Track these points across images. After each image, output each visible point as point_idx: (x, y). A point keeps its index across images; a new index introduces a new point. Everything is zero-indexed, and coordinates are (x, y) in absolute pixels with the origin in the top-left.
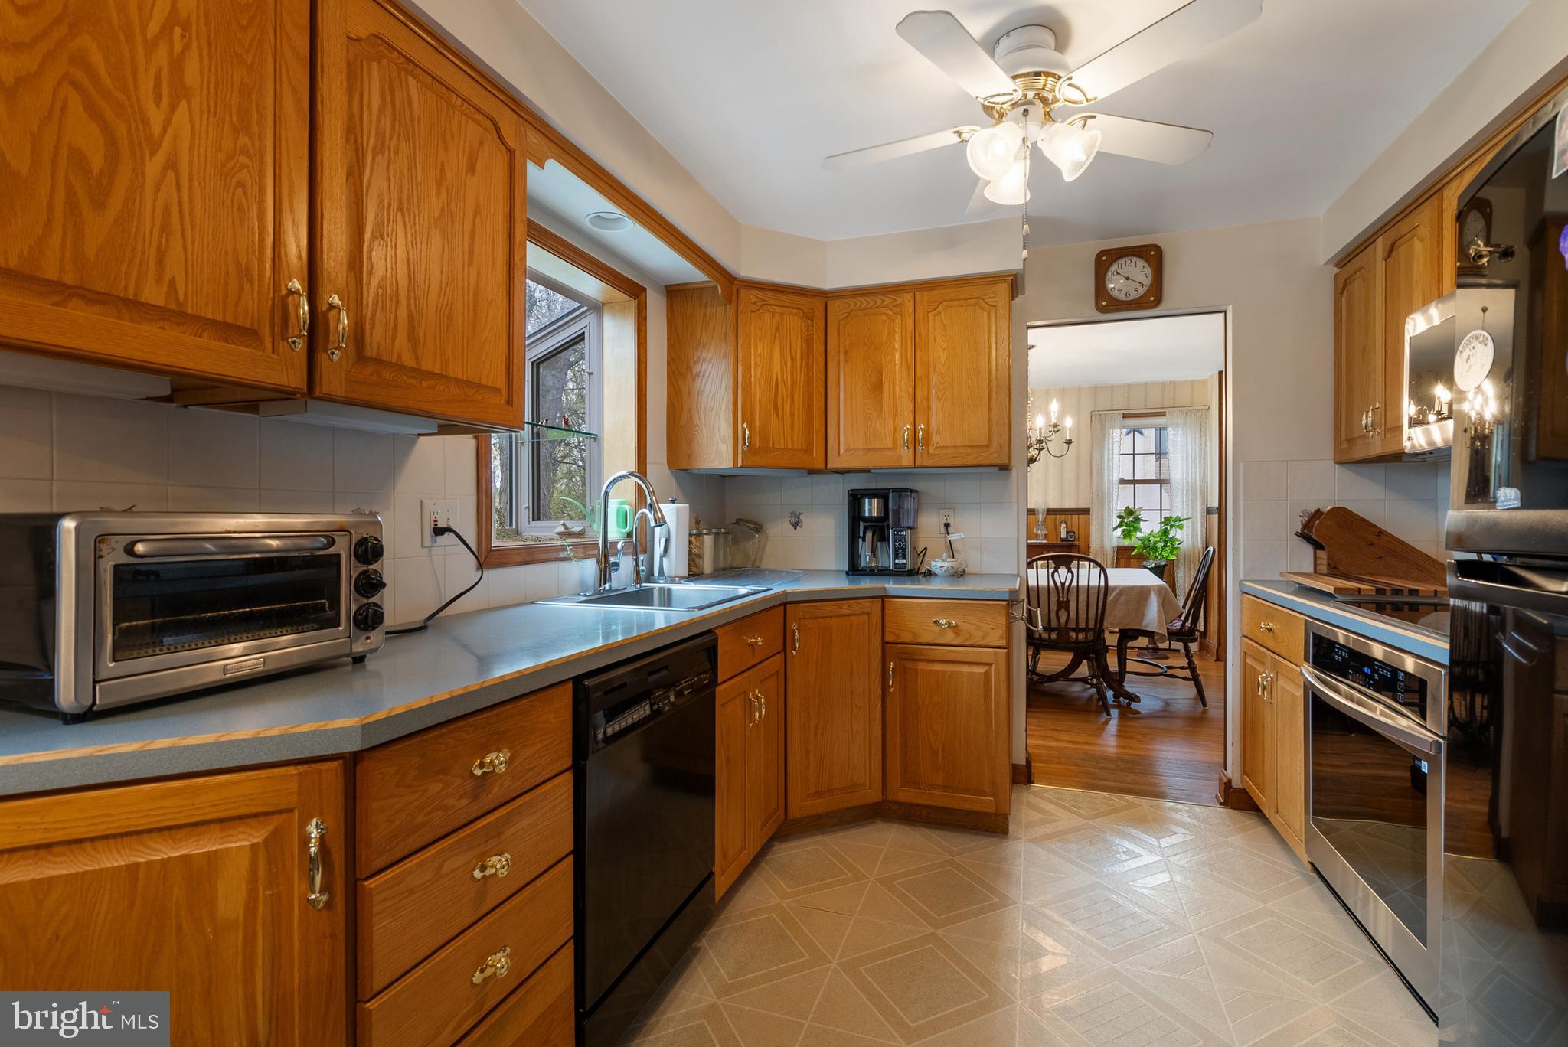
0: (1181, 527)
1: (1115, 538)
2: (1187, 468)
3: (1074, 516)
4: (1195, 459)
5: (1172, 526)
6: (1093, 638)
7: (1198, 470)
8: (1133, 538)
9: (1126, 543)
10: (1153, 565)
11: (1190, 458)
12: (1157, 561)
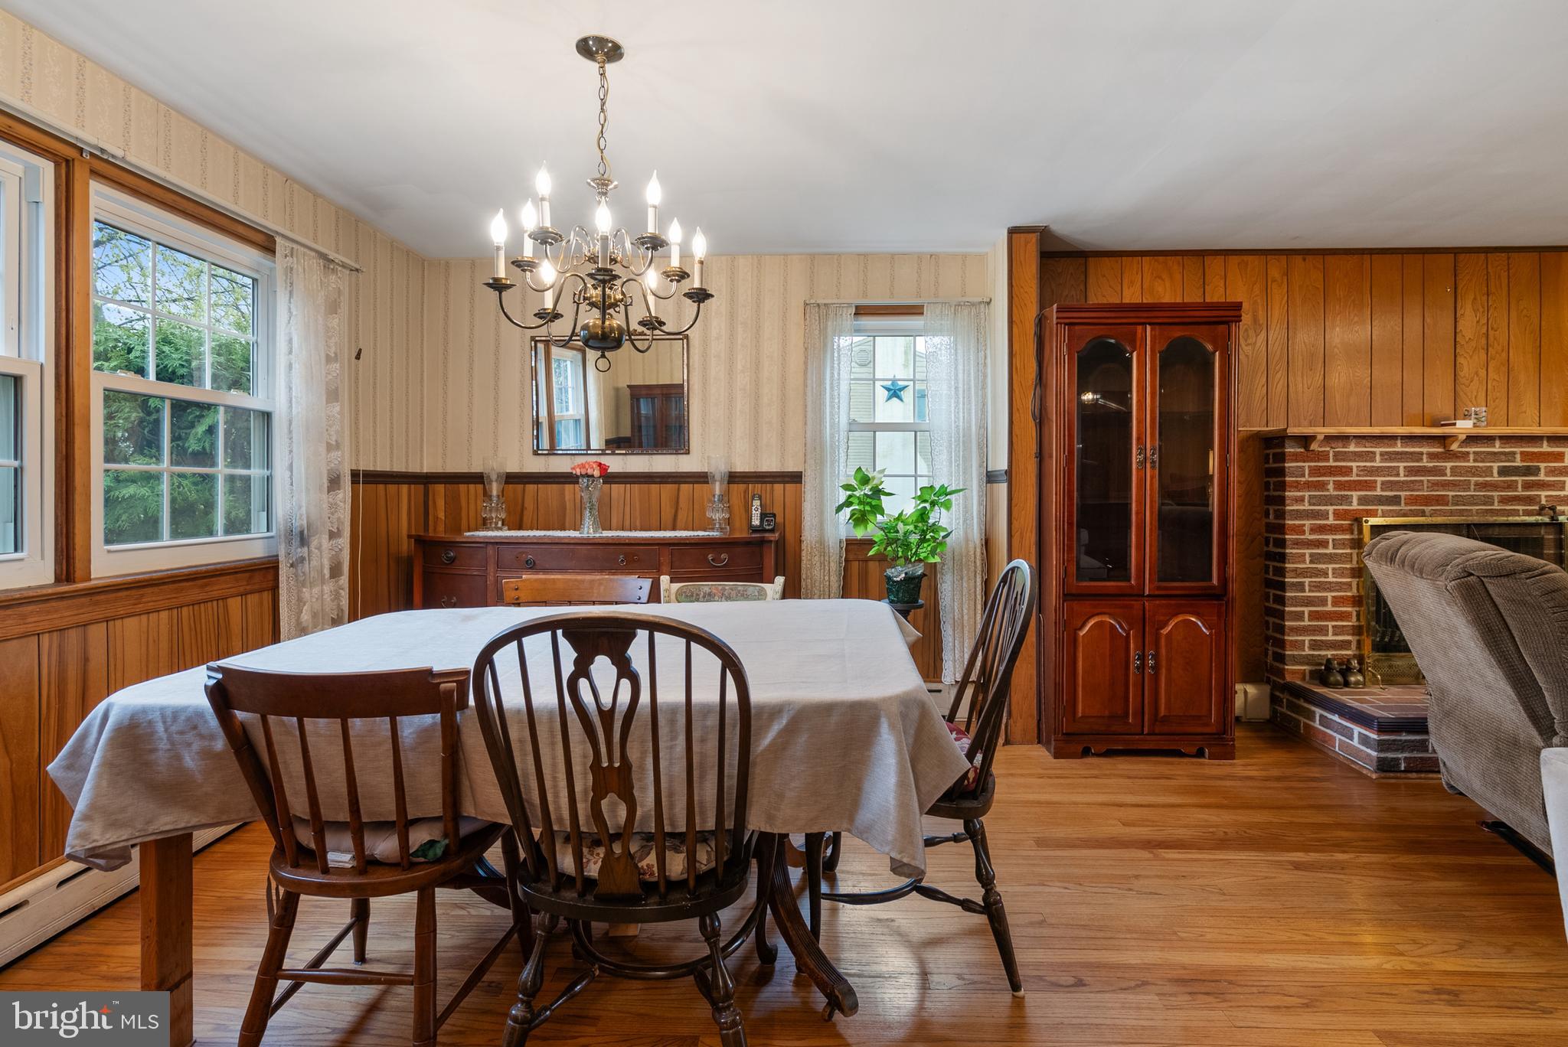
0: (947, 506)
1: (840, 527)
2: (957, 403)
3: (776, 486)
4: (969, 389)
5: (933, 504)
6: (713, 864)
7: (973, 407)
8: (870, 526)
9: (859, 533)
10: (903, 575)
11: (961, 385)
12: (910, 569)
